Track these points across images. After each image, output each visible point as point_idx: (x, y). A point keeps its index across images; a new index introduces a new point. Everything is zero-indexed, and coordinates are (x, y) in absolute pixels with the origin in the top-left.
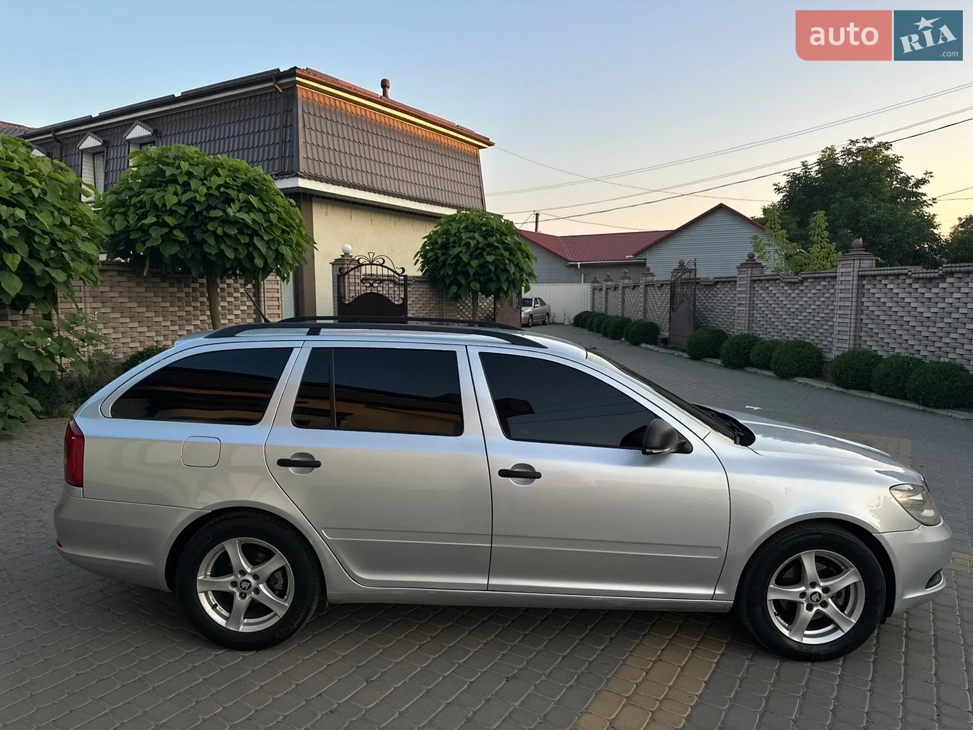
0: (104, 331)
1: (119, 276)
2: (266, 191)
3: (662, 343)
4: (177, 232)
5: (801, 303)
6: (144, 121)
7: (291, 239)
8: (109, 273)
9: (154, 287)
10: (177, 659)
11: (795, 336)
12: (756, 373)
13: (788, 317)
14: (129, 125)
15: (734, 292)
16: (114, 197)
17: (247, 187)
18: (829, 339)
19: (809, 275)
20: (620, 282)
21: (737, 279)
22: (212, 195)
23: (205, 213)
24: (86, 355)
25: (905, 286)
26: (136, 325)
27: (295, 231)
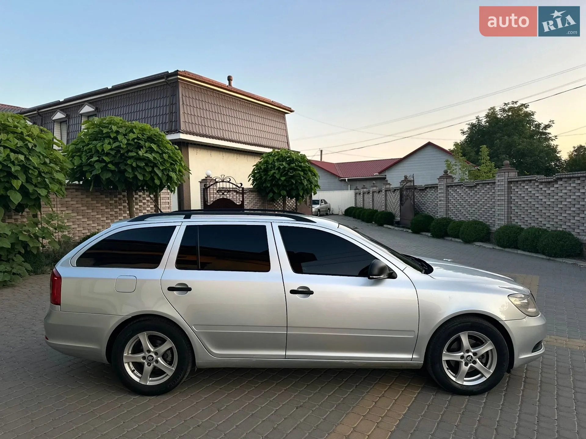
0: (68, 224)
1: (76, 192)
2: (161, 141)
3: (396, 224)
4: (110, 166)
5: (476, 198)
6: (90, 103)
7: (176, 168)
8: (71, 191)
9: (96, 198)
10: (112, 401)
11: (473, 218)
12: (451, 240)
13: (469, 207)
14: (81, 105)
15: (437, 193)
16: (74, 146)
17: (150, 139)
18: (493, 219)
19: (480, 182)
20: (371, 189)
21: (438, 185)
22: (130, 144)
23: (126, 154)
24: (57, 238)
25: (535, 187)
26: (86, 220)
27: (178, 164)
